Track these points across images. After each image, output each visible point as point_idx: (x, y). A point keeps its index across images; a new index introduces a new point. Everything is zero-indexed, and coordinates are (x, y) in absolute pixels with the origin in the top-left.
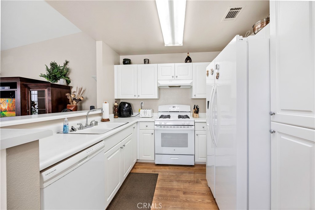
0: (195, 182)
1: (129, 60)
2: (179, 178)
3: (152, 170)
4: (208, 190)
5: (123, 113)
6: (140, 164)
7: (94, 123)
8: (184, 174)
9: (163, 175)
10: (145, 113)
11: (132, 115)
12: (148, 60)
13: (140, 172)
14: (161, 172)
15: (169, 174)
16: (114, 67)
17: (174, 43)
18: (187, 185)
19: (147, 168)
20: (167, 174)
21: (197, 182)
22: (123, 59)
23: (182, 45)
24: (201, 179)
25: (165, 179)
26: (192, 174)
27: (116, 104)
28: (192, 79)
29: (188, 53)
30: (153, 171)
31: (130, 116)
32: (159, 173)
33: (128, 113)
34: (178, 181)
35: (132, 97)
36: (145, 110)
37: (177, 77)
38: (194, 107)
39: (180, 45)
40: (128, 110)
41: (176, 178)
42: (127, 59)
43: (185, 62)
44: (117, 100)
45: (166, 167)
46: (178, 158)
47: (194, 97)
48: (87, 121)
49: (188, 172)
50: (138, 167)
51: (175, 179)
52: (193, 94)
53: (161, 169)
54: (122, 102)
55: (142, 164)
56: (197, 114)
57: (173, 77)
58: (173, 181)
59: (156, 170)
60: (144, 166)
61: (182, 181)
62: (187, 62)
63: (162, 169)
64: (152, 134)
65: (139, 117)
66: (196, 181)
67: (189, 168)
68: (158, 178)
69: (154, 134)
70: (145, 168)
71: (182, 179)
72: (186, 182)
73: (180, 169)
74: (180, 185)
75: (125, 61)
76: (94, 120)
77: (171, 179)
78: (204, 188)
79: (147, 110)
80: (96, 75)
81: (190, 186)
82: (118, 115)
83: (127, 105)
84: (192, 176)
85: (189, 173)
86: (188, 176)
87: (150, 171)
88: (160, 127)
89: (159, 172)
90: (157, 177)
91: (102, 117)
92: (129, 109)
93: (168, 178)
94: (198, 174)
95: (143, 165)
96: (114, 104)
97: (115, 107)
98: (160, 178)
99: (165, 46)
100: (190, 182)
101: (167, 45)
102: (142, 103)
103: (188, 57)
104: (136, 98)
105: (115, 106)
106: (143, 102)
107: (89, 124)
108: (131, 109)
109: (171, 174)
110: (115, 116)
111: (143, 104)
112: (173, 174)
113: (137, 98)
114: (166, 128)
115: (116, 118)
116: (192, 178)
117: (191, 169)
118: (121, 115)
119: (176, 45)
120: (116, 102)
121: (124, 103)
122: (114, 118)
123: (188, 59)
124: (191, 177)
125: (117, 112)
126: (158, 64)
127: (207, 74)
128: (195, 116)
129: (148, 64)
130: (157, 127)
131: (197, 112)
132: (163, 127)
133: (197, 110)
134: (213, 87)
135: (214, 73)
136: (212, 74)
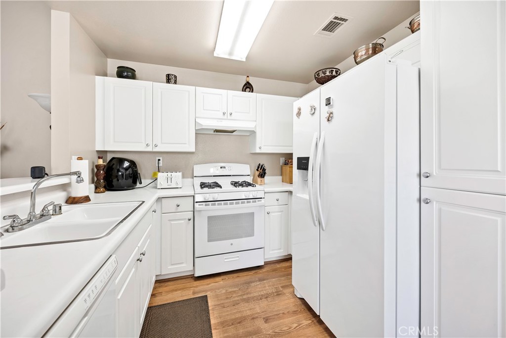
0: (276, 294)
1: (132, 71)
2: (247, 294)
3: (192, 292)
4: (299, 303)
5: (118, 180)
6: (162, 284)
7: (50, 208)
8: (253, 284)
9: (217, 296)
10: (169, 179)
11: (138, 185)
12: (176, 77)
13: (167, 300)
14: (211, 290)
15: (226, 291)
16: (95, 79)
17: (230, 54)
18: (264, 303)
19: (180, 289)
20: (224, 291)
21: (279, 294)
22: (118, 68)
23: (244, 60)
24: (282, 287)
25: (222, 302)
26: (265, 281)
27: (101, 162)
28: (256, 121)
29: (248, 77)
30: (194, 293)
31: (133, 186)
32: (208, 294)
33: (130, 181)
34: (247, 300)
35: (141, 148)
36: (169, 174)
37: (231, 114)
38: (258, 167)
40: (129, 174)
41: (241, 295)
42: (127, 67)
43: (243, 91)
44: (101, 154)
45: (218, 279)
46: (238, 259)
47: (258, 151)
48: (33, 205)
49: (257, 279)
50: (160, 291)
51: (241, 298)
52: (258, 146)
53: (208, 284)
54: (113, 158)
55: (167, 284)
56: (262, 179)
57: (224, 114)
58: (237, 302)
59: (201, 288)
60: (171, 286)
61: (253, 298)
62: (245, 91)
63: (210, 284)
64: (189, 220)
65: (156, 187)
66: (275, 292)
67: (257, 271)
68: (210, 304)
69: (192, 220)
70: (176, 290)
71: (252, 295)
72: (260, 298)
73: (242, 276)
74: (253, 307)
75: (123, 72)
76: (52, 203)
77: (234, 299)
78: (292, 300)
79: (172, 174)
80: (50, 94)
81: (271, 303)
82: (105, 187)
83: (126, 164)
84: (267, 285)
85: (260, 280)
86: (259, 286)
87: (188, 295)
88: (206, 205)
89: (206, 291)
90: (207, 302)
91: (69, 193)
92: (131, 172)
93: (227, 298)
94: (274, 280)
95: (169, 283)
96: (93, 163)
97: (98, 170)
98: (213, 303)
99: (215, 55)
100: (267, 297)
101: (218, 54)
102: (159, 160)
103: (248, 83)
104: (149, 149)
105: (98, 167)
106: (161, 158)
107: (38, 211)
108: (136, 172)
109: (230, 290)
110: (96, 188)
111: (161, 162)
112: (235, 289)
113: (151, 150)
114: (217, 207)
115: (102, 192)
116: (268, 288)
117: (260, 273)
118: (113, 186)
119: (234, 58)
120: (99, 158)
121: (121, 161)
122: (95, 192)
123: (248, 87)
124: (265, 287)
125: (104, 179)
126: (197, 87)
127: (299, 114)
128: (260, 182)
129: (174, 85)
130: (199, 205)
131: (262, 175)
132: (210, 205)
133: (262, 172)
134: (316, 135)
135: (317, 112)
136: (312, 113)
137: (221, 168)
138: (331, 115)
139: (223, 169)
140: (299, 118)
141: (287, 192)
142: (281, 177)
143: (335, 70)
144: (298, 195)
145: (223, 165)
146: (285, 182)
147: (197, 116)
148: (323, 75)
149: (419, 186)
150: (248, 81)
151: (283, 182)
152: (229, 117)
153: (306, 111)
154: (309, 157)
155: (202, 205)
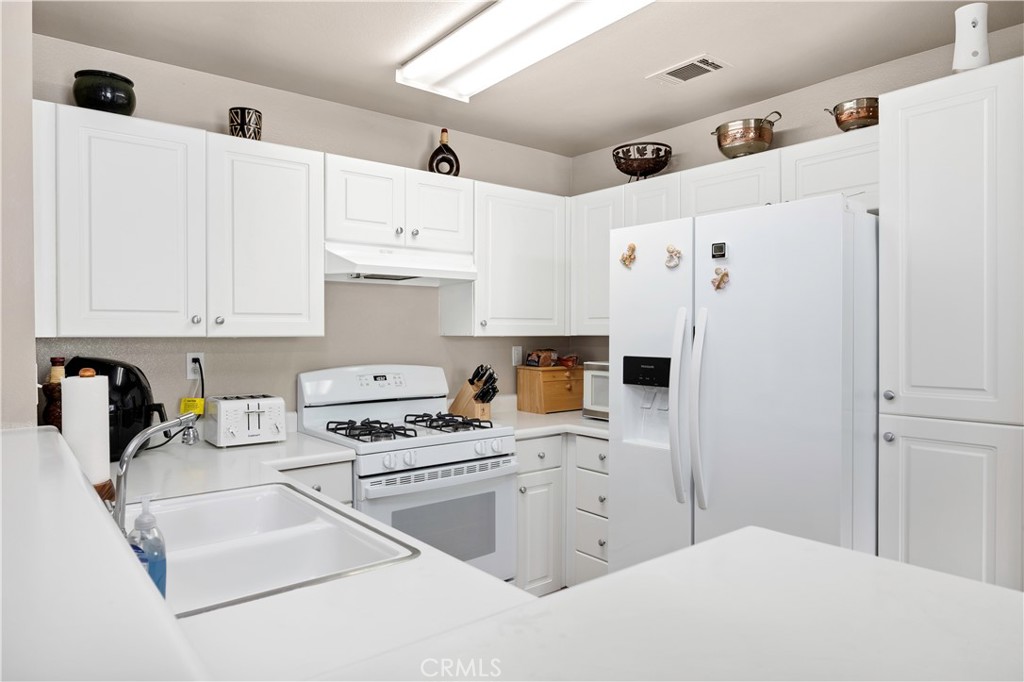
10: (254, 419)
12: (259, 117)
17: (439, 84)
23: (465, 100)
28: (472, 253)
29: (444, 131)
36: (253, 403)
37: (415, 234)
38: (477, 375)
39: (460, 95)
43: (431, 170)
47: (478, 332)
52: (477, 321)
56: (485, 405)
62: (437, 170)
79: (262, 401)
88: (389, 483)
99: (398, 79)
102: (196, 360)
103: (444, 149)
104: (198, 331)
106: (200, 356)
113: (203, 334)
119: (442, 92)
120: (55, 363)
123: (442, 159)
126: (328, 155)
127: (629, 259)
128: (480, 412)
129: (255, 141)
130: (373, 484)
131: (486, 395)
132: (398, 481)
133: (485, 387)
134: (684, 313)
135: (686, 265)
136: (672, 264)
137: (375, 378)
138: (725, 279)
139: (380, 382)
140: (630, 268)
141: (559, 435)
142: (515, 397)
143: (663, 148)
144: (625, 441)
145: (379, 370)
146: (531, 410)
147: (328, 236)
148: (637, 156)
149: (875, 413)
150: (445, 143)
151: (519, 409)
152: (410, 241)
153: (651, 258)
154: (669, 360)
155: (380, 483)
